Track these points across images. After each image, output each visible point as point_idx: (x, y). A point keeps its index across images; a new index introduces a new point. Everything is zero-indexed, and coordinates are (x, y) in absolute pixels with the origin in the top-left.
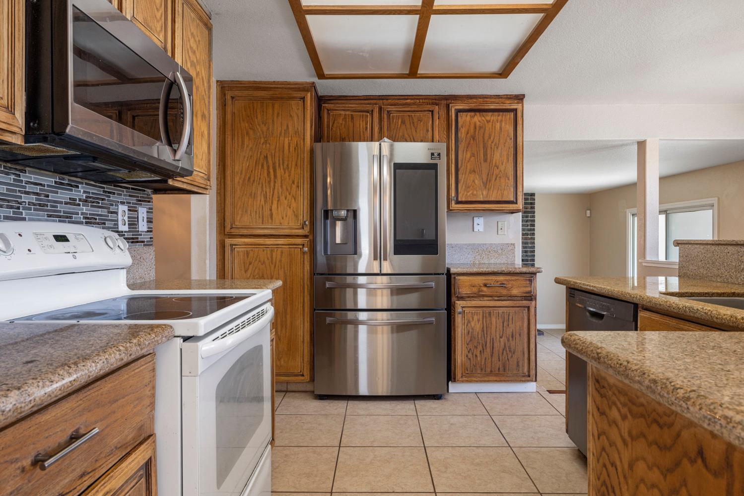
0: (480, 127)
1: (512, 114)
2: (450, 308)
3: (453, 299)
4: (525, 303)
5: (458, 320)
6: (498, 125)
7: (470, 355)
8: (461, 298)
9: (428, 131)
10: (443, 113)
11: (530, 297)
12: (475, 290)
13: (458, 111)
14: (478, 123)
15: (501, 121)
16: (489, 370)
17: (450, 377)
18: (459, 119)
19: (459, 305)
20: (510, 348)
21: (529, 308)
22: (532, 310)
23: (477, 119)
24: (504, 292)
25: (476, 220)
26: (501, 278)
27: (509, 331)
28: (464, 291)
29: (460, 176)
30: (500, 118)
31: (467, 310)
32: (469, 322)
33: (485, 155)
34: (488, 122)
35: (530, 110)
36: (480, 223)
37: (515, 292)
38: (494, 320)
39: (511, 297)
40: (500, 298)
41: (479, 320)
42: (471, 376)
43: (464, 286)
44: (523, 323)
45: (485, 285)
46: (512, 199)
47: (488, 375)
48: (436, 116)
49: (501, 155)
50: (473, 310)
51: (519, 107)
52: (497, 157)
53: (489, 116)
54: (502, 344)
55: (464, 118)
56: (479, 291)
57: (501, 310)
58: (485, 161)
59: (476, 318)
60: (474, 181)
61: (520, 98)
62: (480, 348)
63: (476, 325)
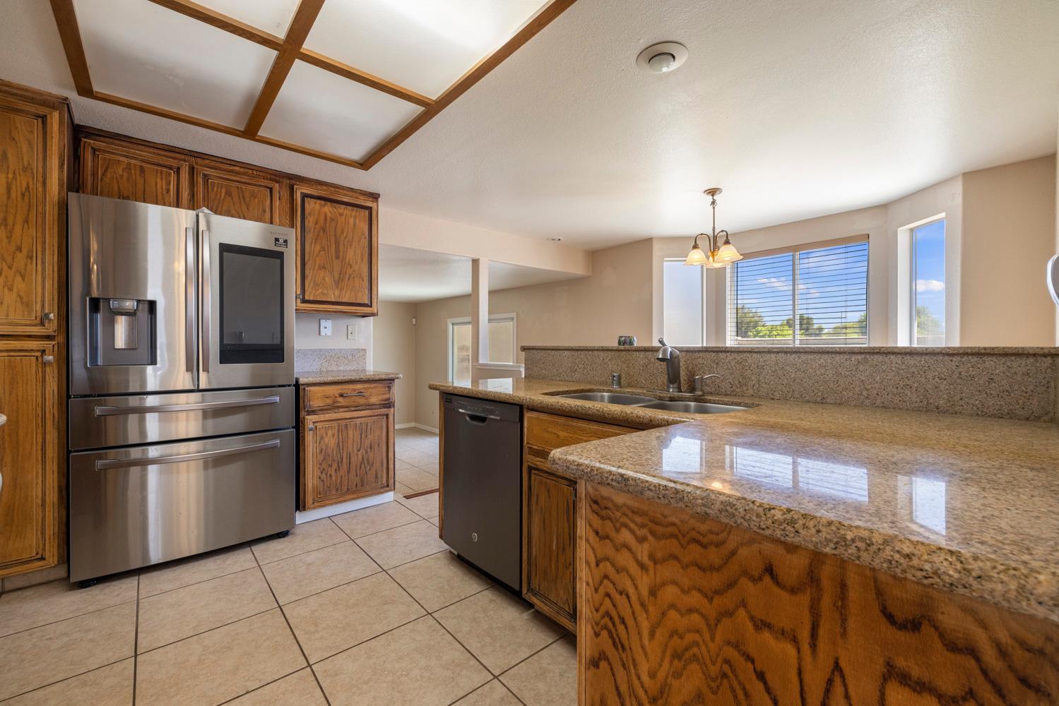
0: (332, 220)
1: (367, 213)
2: (298, 425)
3: (302, 414)
4: (384, 411)
5: (309, 438)
6: (352, 221)
7: (323, 476)
8: (313, 412)
9: (264, 211)
10: (286, 194)
11: (388, 404)
12: (329, 401)
13: (304, 196)
14: (329, 214)
15: (355, 217)
16: (345, 489)
17: (300, 506)
18: (306, 205)
19: (310, 420)
20: (368, 461)
21: (387, 415)
22: (391, 418)
23: (328, 209)
24: (362, 401)
25: (323, 323)
26: (359, 386)
27: (367, 443)
28: (316, 403)
29: (307, 272)
30: (354, 213)
31: (319, 425)
32: (322, 438)
33: (337, 251)
34: (341, 215)
35: (385, 211)
36: (327, 326)
37: (374, 400)
38: (351, 433)
39: (369, 406)
40: (358, 408)
41: (333, 435)
42: (323, 499)
43: (316, 397)
44: (382, 432)
45: (341, 395)
46: (366, 302)
47: (343, 495)
48: (276, 196)
49: (354, 254)
50: (327, 424)
51: (373, 205)
52: (350, 254)
53: (342, 208)
54: (360, 457)
55: (311, 205)
56: (334, 402)
57: (358, 421)
58: (337, 257)
59: (330, 433)
60: (324, 279)
61: (375, 197)
62: (335, 466)
63: (330, 441)
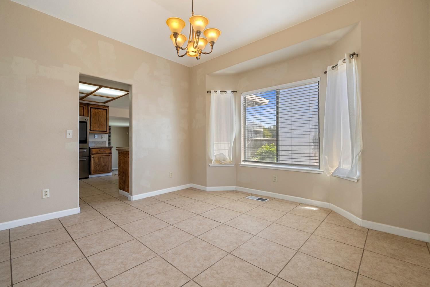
0: (97, 113)
1: (106, 110)
2: (90, 157)
3: (91, 154)
4: (109, 154)
5: (92, 159)
6: (102, 112)
7: (95, 168)
8: (92, 154)
9: (82, 112)
10: (87, 108)
11: (111, 153)
12: (96, 152)
13: (91, 108)
14: (96, 112)
15: (103, 112)
16: (100, 171)
17: (90, 174)
18: (91, 110)
19: (92, 156)
20: (105, 165)
21: (110, 156)
22: (111, 156)
23: (96, 110)
24: (104, 152)
25: (95, 135)
26: (103, 149)
27: (105, 161)
28: (94, 152)
29: (91, 124)
30: (102, 111)
31: (94, 157)
32: (95, 160)
33: (99, 119)
34: (99, 111)
35: (110, 109)
36: (96, 136)
37: (107, 152)
38: (101, 159)
39: (106, 153)
40: (103, 153)
41: (97, 159)
42: (96, 173)
43: (94, 151)
44: (109, 159)
45: (99, 151)
46: (106, 130)
48: (85, 108)
49: (103, 120)
50: (96, 157)
51: (107, 109)
52: (102, 120)
53: (100, 110)
54: (103, 164)
55: (92, 110)
56: (98, 152)
57: (103, 156)
58: (99, 121)
59: (97, 158)
60: (95, 126)
61: (108, 107)
62: (98, 166)
63: (97, 160)
